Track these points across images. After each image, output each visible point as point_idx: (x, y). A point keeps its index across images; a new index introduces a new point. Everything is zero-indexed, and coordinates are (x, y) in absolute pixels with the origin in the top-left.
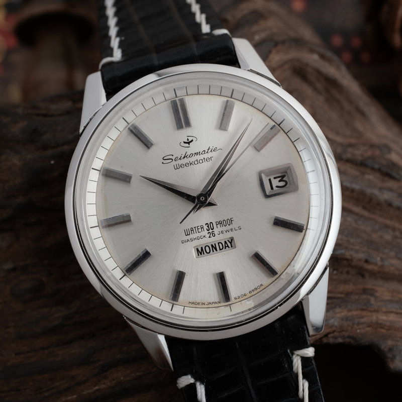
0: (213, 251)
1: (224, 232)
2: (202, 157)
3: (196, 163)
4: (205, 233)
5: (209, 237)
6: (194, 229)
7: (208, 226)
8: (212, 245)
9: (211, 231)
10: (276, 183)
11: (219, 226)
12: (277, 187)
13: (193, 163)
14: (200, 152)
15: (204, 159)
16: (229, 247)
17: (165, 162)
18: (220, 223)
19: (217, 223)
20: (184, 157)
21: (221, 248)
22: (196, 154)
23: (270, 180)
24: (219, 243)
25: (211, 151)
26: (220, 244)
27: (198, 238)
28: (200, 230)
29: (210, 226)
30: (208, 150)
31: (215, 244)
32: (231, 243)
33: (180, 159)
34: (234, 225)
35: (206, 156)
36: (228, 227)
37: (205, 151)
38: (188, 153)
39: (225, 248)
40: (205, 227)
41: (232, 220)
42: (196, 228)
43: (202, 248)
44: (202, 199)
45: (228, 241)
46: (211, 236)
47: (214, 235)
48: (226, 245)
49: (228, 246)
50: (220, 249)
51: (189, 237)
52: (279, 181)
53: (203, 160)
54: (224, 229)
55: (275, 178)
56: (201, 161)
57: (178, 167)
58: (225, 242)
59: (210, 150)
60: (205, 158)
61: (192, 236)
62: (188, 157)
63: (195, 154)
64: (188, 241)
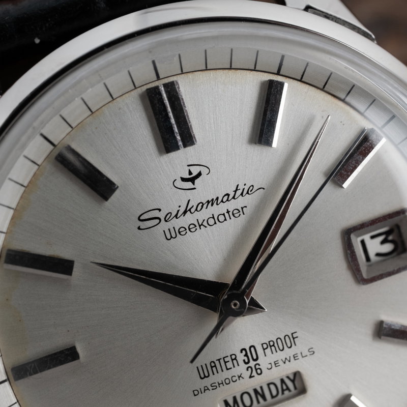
0: (258, 402)
1: (281, 363)
2: (222, 208)
3: (211, 221)
4: (242, 369)
5: (251, 377)
6: (217, 363)
7: (246, 355)
8: (255, 391)
9: (252, 364)
10: (375, 246)
11: (268, 351)
12: (378, 255)
13: (205, 223)
14: (217, 198)
15: (228, 212)
16: (290, 391)
17: (144, 225)
18: (270, 345)
19: (265, 346)
20: (185, 212)
21: (274, 393)
22: (211, 202)
23: (363, 242)
24: (268, 385)
25: (242, 194)
26: (272, 387)
27: (227, 381)
28: (229, 365)
29: (250, 354)
30: (235, 191)
31: (261, 388)
32: (293, 381)
33: (176, 216)
34: (301, 347)
35: (232, 205)
36: (288, 353)
37: (228, 195)
38: (193, 203)
39: (283, 393)
40: (241, 357)
41: (295, 335)
42: (222, 361)
43: (235, 398)
44: (235, 305)
45: (288, 377)
46: (254, 373)
47: (259, 371)
48: (285, 387)
49: (288, 389)
50: (273, 397)
51: (207, 382)
52: (383, 242)
53: (227, 215)
54: (280, 356)
55: (372, 237)
56: (222, 218)
57: (174, 235)
58: (282, 381)
59: (239, 193)
60: (231, 210)
61: (213, 379)
62: (193, 210)
63: (208, 202)
64: (206, 389)
